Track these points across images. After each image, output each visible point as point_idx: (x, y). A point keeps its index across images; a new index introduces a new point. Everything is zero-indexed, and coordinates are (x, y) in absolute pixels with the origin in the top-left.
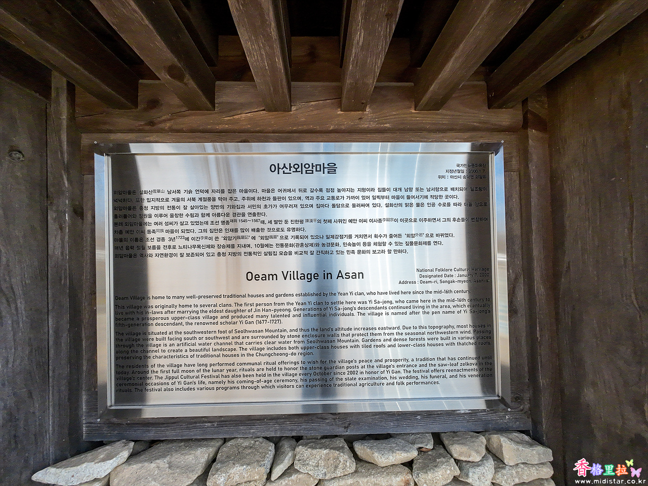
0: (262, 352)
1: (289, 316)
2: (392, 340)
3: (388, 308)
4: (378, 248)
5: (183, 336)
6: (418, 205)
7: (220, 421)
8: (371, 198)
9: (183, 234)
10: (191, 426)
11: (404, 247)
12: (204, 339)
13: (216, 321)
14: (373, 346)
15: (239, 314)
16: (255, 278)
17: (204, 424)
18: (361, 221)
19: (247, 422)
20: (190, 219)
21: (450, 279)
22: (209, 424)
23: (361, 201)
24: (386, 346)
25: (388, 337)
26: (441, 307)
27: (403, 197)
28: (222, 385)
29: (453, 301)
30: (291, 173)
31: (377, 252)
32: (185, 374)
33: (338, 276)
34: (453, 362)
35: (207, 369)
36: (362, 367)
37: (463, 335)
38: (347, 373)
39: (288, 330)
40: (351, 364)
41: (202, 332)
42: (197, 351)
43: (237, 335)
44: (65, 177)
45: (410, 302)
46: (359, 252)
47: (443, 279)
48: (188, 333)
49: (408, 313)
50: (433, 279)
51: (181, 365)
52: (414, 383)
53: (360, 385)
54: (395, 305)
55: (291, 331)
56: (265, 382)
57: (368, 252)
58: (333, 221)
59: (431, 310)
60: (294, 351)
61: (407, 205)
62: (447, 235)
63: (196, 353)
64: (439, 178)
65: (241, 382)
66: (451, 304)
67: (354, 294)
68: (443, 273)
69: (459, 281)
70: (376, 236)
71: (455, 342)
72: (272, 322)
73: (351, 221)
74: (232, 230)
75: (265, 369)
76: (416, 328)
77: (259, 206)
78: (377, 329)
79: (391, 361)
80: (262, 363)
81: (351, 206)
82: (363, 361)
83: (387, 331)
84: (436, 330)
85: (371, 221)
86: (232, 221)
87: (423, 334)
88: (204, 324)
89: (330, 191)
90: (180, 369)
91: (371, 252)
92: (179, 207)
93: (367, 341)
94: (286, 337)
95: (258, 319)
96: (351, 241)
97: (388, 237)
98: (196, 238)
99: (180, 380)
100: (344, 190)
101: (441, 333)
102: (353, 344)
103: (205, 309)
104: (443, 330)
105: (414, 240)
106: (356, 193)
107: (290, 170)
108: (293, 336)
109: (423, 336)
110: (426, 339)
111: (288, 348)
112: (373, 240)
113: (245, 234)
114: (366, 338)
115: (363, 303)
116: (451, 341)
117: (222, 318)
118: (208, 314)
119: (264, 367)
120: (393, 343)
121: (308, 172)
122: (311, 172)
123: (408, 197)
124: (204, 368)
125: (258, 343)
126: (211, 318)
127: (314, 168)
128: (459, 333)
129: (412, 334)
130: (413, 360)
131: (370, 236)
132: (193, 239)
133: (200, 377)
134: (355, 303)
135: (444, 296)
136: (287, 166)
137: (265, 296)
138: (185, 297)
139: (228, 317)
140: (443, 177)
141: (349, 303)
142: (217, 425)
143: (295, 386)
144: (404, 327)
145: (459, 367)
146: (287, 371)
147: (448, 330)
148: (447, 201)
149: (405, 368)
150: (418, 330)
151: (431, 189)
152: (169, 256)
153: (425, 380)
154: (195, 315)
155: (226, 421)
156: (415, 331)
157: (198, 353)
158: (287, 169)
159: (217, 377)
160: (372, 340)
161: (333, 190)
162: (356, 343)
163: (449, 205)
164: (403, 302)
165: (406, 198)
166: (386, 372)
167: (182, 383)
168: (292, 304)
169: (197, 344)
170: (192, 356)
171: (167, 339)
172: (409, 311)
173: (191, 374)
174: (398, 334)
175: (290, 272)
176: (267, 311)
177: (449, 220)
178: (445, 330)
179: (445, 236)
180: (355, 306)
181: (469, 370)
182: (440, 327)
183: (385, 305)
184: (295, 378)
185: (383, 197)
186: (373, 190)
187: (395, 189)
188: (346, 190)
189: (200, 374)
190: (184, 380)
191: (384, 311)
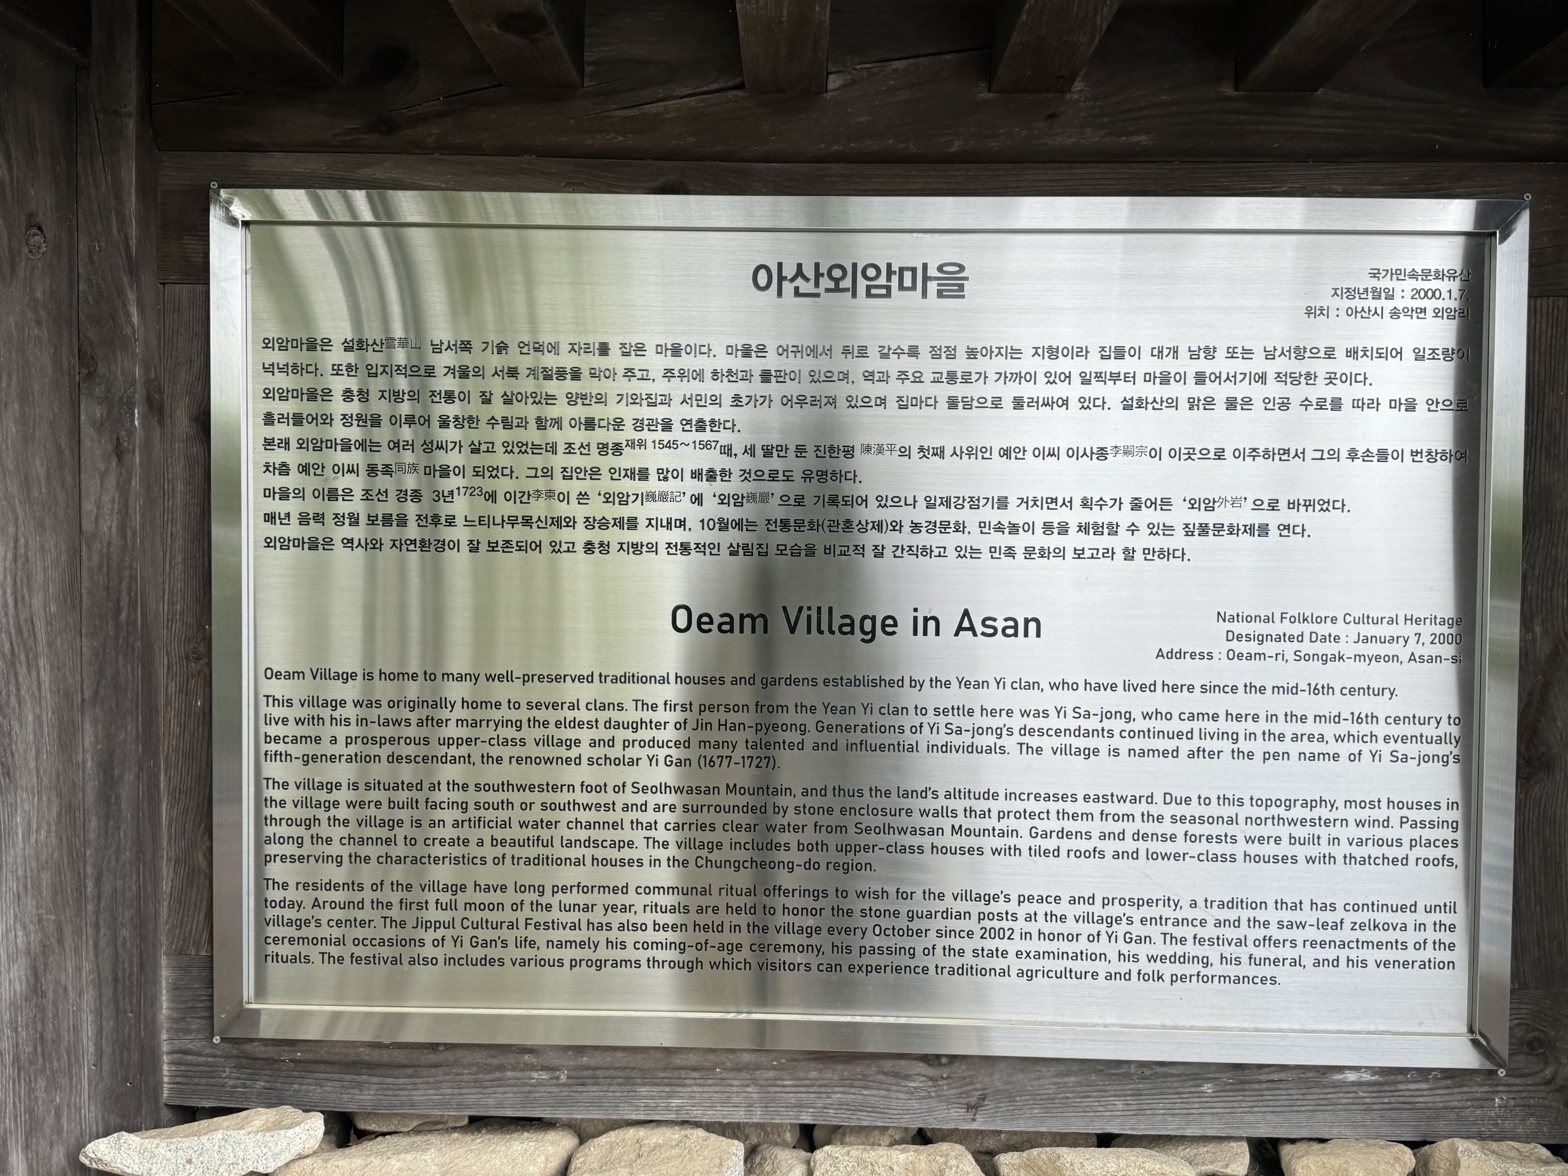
0: (716, 856)
1: (801, 746)
2: (1129, 835)
3: (1116, 733)
4: (1089, 541)
5: (472, 796)
6: (1231, 404)
7: (576, 1068)
8: (1076, 379)
9: (478, 482)
10: (487, 1077)
11: (1178, 540)
12: (537, 807)
13: (574, 753)
14: (1063, 852)
15: (645, 734)
16: (699, 623)
17: (528, 1074)
18: (1038, 453)
19: (661, 1075)
20: (500, 435)
21: (1330, 648)
22: (544, 1076)
23: (1041, 390)
24: (1109, 854)
25: (1117, 828)
26: (1295, 738)
27: (1181, 378)
28: (586, 953)
29: (1337, 719)
30: (817, 295)
31: (1088, 553)
32: (475, 916)
33: (960, 629)
34: (1329, 917)
35: (543, 901)
36: (1029, 918)
37: (1365, 833)
38: (978, 933)
39: (797, 791)
40: (994, 907)
41: (531, 788)
42: (513, 843)
43: (640, 799)
44: (131, 296)
45: (1192, 717)
46: (1029, 552)
47: (1306, 647)
48: (487, 788)
49: (1183, 753)
50: (1270, 648)
51: (463, 888)
52: (1194, 979)
53: (1021, 973)
54: (1141, 724)
55: (805, 793)
56: (721, 947)
57: (1060, 553)
58: (948, 452)
59: (1259, 747)
60: (815, 856)
61: (1192, 404)
62: (1325, 505)
63: (509, 851)
64: (1309, 314)
65: (646, 946)
66: (1329, 730)
67: (1008, 685)
68: (1307, 628)
69: (1358, 657)
70: (1086, 503)
71: (1338, 852)
72: (747, 762)
73: (1006, 453)
74: (631, 474)
75: (723, 908)
76: (1207, 801)
77: (716, 401)
78: (1080, 797)
79: (1122, 902)
80: (715, 891)
81: (1007, 403)
82: (1030, 899)
83: (1110, 808)
84: (1273, 811)
85: (1073, 453)
86: (631, 444)
87: (1231, 821)
88: (538, 761)
89: (944, 355)
90: (461, 898)
91: (1070, 554)
92: (465, 397)
93: (1045, 835)
94: (791, 811)
95: (703, 752)
96: (1005, 516)
97: (1127, 506)
98: (518, 495)
99: (458, 931)
100: (988, 352)
101: (1292, 822)
102: (999, 843)
103: (541, 715)
104: (1297, 812)
105: (1210, 518)
106: (1028, 363)
107: (817, 285)
108: (812, 811)
109: (1231, 830)
110: (1240, 839)
111: (794, 846)
112: (1076, 516)
113: (672, 485)
114: (1042, 825)
115: (1037, 714)
116: (1325, 849)
117: (593, 744)
118: (552, 730)
119: (721, 901)
120: (1129, 845)
121: (873, 291)
122: (884, 291)
123: (1200, 378)
124: (534, 896)
125: (703, 827)
126: (560, 743)
127: (895, 279)
128: (1352, 823)
129: (1193, 820)
130: (1194, 904)
131: (1068, 503)
132: (510, 496)
133: (522, 924)
134: (1009, 713)
135: (1304, 703)
136: (809, 272)
137: (728, 680)
138: (482, 678)
139: (611, 743)
140: (1322, 311)
141: (993, 712)
142: (569, 1077)
143: (814, 967)
144: (1169, 798)
145: (1345, 935)
146: (791, 919)
147: (1317, 813)
148: (1329, 393)
149: (1169, 928)
150: (1214, 810)
151: (1278, 353)
152: (432, 548)
153: (1232, 971)
154: (509, 733)
155: (595, 1069)
156: (1205, 811)
157: (517, 851)
158: (807, 279)
159: (574, 927)
160: (1063, 834)
161: (951, 354)
162: (1010, 841)
163: (1337, 404)
164: (1168, 716)
165: (1191, 379)
166: (1104, 937)
167: (466, 942)
168: (813, 709)
169: (515, 824)
170: (497, 861)
171: (422, 804)
172: (1185, 746)
173: (494, 916)
174: (1146, 817)
175: (809, 608)
176: (734, 727)
177: (1334, 454)
178: (1306, 813)
179: (1318, 507)
180: (1009, 722)
181: (1379, 945)
182: (1289, 804)
183: (1107, 724)
184: (815, 940)
185: (1115, 377)
186: (1082, 352)
187: (1156, 352)
188: (996, 351)
189: (521, 916)
190: (471, 932)
191: (1102, 743)
